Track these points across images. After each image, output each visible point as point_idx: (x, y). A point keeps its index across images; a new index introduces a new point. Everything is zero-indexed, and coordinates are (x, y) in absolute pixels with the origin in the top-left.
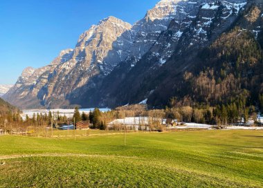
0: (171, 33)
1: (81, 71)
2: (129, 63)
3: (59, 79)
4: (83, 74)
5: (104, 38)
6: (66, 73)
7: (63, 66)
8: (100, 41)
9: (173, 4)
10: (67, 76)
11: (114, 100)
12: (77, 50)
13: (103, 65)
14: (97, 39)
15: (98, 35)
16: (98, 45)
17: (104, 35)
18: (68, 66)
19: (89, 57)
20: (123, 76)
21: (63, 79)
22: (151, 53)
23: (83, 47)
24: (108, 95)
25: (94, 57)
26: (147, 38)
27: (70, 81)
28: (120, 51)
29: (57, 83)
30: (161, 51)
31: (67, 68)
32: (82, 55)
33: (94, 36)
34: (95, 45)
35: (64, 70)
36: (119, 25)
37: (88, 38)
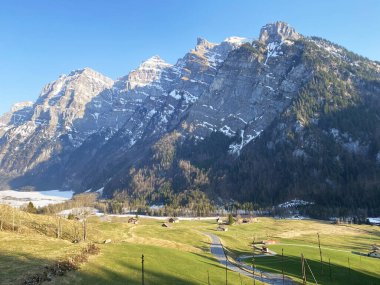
1: (42, 139)
2: (104, 134)
3: (10, 149)
4: (44, 144)
5: (75, 98)
6: (22, 141)
7: (18, 131)
8: (71, 101)
9: (159, 67)
10: (21, 145)
11: (79, 182)
12: (38, 109)
13: (73, 133)
14: (67, 98)
15: (69, 94)
16: (68, 106)
17: (76, 94)
18: (25, 130)
19: (54, 121)
20: (95, 151)
21: (17, 149)
23: (46, 106)
24: (74, 175)
25: (62, 121)
26: (126, 107)
27: (27, 153)
28: (97, 114)
29: (7, 155)
31: (24, 134)
32: (45, 116)
33: (62, 93)
34: (64, 106)
35: (19, 136)
36: (97, 80)
37: (55, 93)
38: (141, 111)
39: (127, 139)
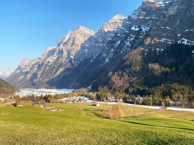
0: (114, 42)
1: (59, 63)
2: (90, 59)
3: (45, 69)
4: (60, 66)
5: (75, 41)
6: (50, 64)
7: (48, 60)
8: (73, 43)
9: (121, 20)
10: (50, 66)
11: (77, 84)
12: (58, 49)
13: (74, 59)
14: (71, 42)
15: (72, 39)
16: (72, 46)
17: (76, 39)
18: (52, 59)
19: (65, 54)
20: (85, 68)
21: (48, 68)
22: (102, 55)
23: (61, 47)
24: (75, 80)
25: (69, 54)
26: (102, 43)
27: (52, 70)
28: (86, 50)
29: (43, 71)
30: (107, 54)
31: (51, 61)
32: (61, 52)
33: (69, 40)
34: (70, 46)
35: (49, 62)
36: (86, 32)
37: (66, 40)
38: (112, 43)
39: (104, 59)
